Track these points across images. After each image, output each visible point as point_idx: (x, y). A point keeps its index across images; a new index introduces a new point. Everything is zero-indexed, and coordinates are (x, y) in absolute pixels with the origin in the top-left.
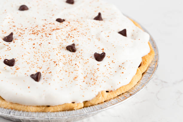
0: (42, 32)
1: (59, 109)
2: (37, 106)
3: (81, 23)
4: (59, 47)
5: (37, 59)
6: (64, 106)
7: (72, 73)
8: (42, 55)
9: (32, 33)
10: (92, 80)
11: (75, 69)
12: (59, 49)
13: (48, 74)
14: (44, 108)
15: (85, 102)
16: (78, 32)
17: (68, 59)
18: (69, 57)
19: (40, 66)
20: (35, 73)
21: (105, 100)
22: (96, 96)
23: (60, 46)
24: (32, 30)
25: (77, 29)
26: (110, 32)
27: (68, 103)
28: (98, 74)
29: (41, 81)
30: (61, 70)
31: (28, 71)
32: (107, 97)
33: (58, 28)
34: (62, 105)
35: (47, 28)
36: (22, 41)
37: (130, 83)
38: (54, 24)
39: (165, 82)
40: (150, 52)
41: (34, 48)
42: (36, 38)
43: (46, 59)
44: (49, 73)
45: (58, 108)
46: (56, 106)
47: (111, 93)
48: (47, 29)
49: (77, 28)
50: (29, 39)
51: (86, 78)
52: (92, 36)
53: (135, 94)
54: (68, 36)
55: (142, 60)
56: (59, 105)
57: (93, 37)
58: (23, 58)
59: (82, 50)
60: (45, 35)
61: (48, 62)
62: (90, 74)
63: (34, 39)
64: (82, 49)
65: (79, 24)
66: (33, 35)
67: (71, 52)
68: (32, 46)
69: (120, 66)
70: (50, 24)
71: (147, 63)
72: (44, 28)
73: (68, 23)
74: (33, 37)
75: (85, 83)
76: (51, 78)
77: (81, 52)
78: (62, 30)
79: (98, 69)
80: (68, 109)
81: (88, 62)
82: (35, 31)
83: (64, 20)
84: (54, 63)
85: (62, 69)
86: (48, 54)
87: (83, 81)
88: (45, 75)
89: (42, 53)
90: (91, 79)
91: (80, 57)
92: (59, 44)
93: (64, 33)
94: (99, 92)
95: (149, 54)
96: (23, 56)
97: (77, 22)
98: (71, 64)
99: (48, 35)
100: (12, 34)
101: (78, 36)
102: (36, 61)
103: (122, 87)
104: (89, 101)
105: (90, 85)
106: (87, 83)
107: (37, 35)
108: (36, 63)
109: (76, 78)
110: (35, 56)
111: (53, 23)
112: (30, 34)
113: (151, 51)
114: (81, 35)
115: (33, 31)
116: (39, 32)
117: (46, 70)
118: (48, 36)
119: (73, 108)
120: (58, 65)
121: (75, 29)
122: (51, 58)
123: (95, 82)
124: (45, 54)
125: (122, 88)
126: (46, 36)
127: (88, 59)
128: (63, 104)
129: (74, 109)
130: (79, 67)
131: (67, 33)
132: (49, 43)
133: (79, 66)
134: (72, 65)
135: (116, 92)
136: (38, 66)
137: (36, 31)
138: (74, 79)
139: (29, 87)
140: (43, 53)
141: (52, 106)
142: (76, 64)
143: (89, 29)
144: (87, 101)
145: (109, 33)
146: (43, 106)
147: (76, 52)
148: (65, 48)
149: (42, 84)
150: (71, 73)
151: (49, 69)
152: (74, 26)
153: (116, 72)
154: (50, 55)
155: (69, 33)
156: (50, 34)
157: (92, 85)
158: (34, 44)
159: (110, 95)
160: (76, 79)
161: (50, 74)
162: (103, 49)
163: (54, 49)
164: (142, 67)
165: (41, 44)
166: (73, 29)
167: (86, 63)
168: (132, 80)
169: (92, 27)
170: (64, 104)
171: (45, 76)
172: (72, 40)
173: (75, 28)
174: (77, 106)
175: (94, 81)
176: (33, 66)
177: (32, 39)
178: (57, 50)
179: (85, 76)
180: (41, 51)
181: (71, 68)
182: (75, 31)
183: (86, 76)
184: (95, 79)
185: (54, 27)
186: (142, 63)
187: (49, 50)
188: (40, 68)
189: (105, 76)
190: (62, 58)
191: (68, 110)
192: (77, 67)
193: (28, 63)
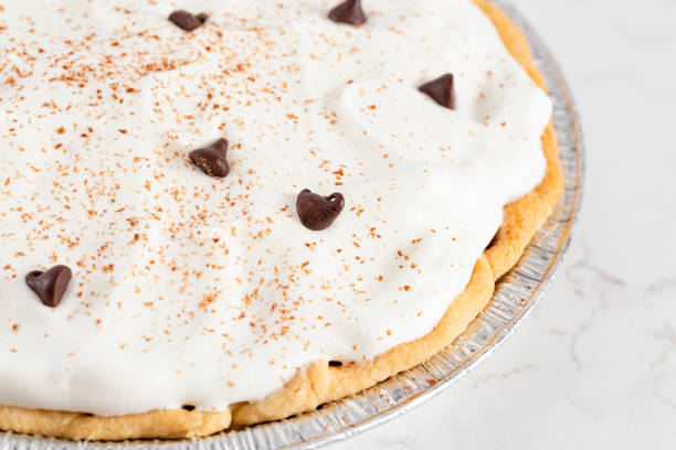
0: (102, 77)
1: (127, 433)
2: (42, 411)
3: (268, 39)
4: (162, 150)
5: (67, 198)
6: (147, 421)
7: (199, 275)
8: (86, 182)
9: (63, 78)
10: (277, 314)
11: (210, 261)
12: (162, 160)
13: (98, 273)
14: (66, 421)
15: (238, 407)
16: (250, 79)
17: (191, 210)
18: (196, 201)
19: (72, 231)
20: (47, 265)
21: (322, 402)
22: (286, 386)
23: (167, 145)
24: (62, 63)
25: (249, 65)
26: (385, 87)
27: (165, 410)
28: (302, 287)
29: (69, 303)
30: (152, 262)
31: (21, 254)
32: (332, 390)
33: (170, 58)
34: (142, 414)
35: (124, 55)
36: (12, 117)
37: (434, 329)
38: (156, 37)
39: (616, 282)
40: (544, 181)
41: (58, 146)
42: (76, 99)
43: (102, 203)
44: (105, 269)
45: (121, 427)
46: (115, 417)
47: (351, 371)
48: (127, 60)
49: (252, 62)
50: (46, 105)
51: (253, 300)
52: (307, 102)
53: (451, 382)
54: (204, 100)
55: (505, 219)
56: (129, 416)
57: (310, 105)
58: (8, 194)
59: (251, 172)
60: (112, 92)
61: (108, 218)
62: (269, 284)
63: (62, 104)
64: (254, 169)
65: (258, 44)
66: (63, 84)
67: (208, 178)
68: (53, 139)
69: (400, 253)
70: (140, 35)
71: (522, 233)
72: (116, 52)
73: (214, 38)
74: (63, 93)
75: (245, 322)
76: (106, 296)
77: (247, 179)
78: (185, 69)
79: (305, 264)
80: (164, 434)
81: (268, 230)
82: (76, 68)
83: (202, 19)
84: (128, 225)
85: (157, 258)
86: (109, 182)
87: (238, 313)
88: (89, 277)
89: (88, 176)
90: (273, 308)
91: (239, 206)
92: (162, 136)
93: (191, 87)
94: (298, 369)
95: (538, 189)
96: (8, 182)
97: (253, 35)
98: (196, 236)
99: (122, 94)
101: (249, 104)
102: (57, 208)
103: (400, 348)
104: (256, 403)
105: (266, 337)
106: (252, 325)
107: (82, 86)
108: (60, 219)
109: (210, 301)
110: (56, 184)
111: (153, 33)
112: (51, 80)
113: (549, 178)
114: (262, 95)
115: (65, 68)
116: (89, 75)
117: (96, 254)
118: (120, 96)
119: (186, 432)
120: (141, 241)
121: (240, 68)
122: (122, 199)
123: (286, 323)
124: (98, 178)
125: (396, 354)
126: (115, 97)
127: (269, 220)
128: (145, 411)
129: (190, 434)
130: (227, 252)
131: (205, 83)
132: (123, 132)
133: (228, 247)
134: (201, 244)
135: (370, 371)
136: (63, 234)
137: (79, 70)
138: (202, 305)
139: (15, 327)
140: (94, 175)
141: (100, 418)
142: (216, 241)
143: (297, 70)
144: (246, 403)
145: (379, 90)
146: (64, 413)
147: (227, 179)
148: (187, 158)
149: (70, 317)
150: (191, 278)
151: (104, 253)
152: (239, 51)
153: (381, 278)
154: (118, 188)
155: (212, 83)
156: (130, 90)
157: (273, 335)
158: (61, 131)
159: (346, 382)
160: (210, 306)
161: (109, 274)
162: (341, 173)
163: (137, 159)
164: (501, 252)
165: (88, 134)
166: (234, 64)
167: (260, 234)
168: (446, 316)
169: (313, 57)
170: (149, 413)
171: (89, 281)
172: (217, 121)
173: (240, 59)
174: (200, 423)
175: (284, 319)
176: (44, 234)
177: (55, 107)
178: (149, 166)
179: (250, 291)
180: (85, 166)
181: (194, 253)
182: (238, 74)
183: (256, 291)
184: (289, 312)
185: (154, 53)
186: (504, 232)
187: (118, 165)
188: (72, 245)
189: (329, 300)
190: (167, 201)
191: (163, 439)
192: (219, 252)
193: (26, 217)
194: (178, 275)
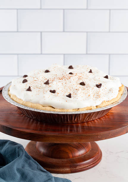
5: (66, 89)
6: (87, 108)
11: (88, 92)
12: (76, 84)
18: (82, 88)
22: (102, 103)
25: (82, 77)
26: (100, 77)
27: (89, 107)
28: (100, 93)
31: (64, 94)
32: (107, 104)
33: (72, 76)
35: (66, 77)
37: (117, 97)
38: (69, 75)
42: (62, 81)
43: (71, 89)
47: (108, 102)
51: (94, 95)
52: (91, 79)
55: (119, 89)
56: (84, 108)
60: (67, 79)
62: (96, 93)
64: (89, 84)
65: (82, 75)
67: (83, 86)
68: (62, 84)
69: (110, 90)
70: (66, 75)
73: (76, 74)
74: (60, 80)
76: (77, 96)
78: (74, 77)
79: (99, 91)
81: (94, 88)
84: (76, 90)
85: (81, 92)
86: (71, 87)
87: (93, 97)
88: (73, 95)
89: (68, 87)
90: (97, 95)
92: (75, 82)
93: (76, 78)
94: (103, 101)
96: (58, 88)
98: (85, 89)
100: (48, 80)
103: (114, 99)
104: (99, 106)
106: (95, 98)
109: (89, 96)
110: (64, 88)
112: (58, 80)
114: (85, 79)
115: (59, 78)
116: (63, 79)
119: (92, 109)
120: (79, 90)
122: (73, 88)
130: (90, 90)
131: (78, 78)
132: (70, 82)
135: (111, 102)
137: (61, 78)
139: (66, 101)
141: (80, 109)
143: (88, 76)
144: (97, 106)
146: (76, 109)
147: (86, 85)
148: (79, 84)
149: (73, 99)
150: (86, 94)
151: (74, 93)
153: (108, 92)
156: (69, 79)
157: (99, 98)
161: (76, 94)
162: (99, 83)
172: (81, 80)
173: (80, 76)
174: (93, 107)
176: (66, 92)
177: (60, 82)
181: (86, 91)
184: (99, 95)
187: (72, 85)
189: (104, 94)
193: (62, 91)
194: (84, 94)
